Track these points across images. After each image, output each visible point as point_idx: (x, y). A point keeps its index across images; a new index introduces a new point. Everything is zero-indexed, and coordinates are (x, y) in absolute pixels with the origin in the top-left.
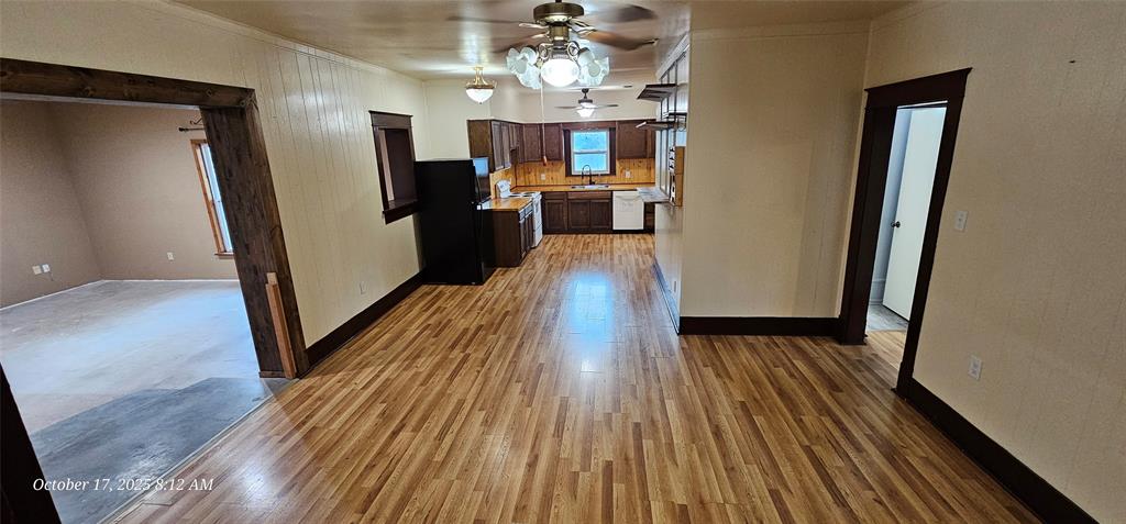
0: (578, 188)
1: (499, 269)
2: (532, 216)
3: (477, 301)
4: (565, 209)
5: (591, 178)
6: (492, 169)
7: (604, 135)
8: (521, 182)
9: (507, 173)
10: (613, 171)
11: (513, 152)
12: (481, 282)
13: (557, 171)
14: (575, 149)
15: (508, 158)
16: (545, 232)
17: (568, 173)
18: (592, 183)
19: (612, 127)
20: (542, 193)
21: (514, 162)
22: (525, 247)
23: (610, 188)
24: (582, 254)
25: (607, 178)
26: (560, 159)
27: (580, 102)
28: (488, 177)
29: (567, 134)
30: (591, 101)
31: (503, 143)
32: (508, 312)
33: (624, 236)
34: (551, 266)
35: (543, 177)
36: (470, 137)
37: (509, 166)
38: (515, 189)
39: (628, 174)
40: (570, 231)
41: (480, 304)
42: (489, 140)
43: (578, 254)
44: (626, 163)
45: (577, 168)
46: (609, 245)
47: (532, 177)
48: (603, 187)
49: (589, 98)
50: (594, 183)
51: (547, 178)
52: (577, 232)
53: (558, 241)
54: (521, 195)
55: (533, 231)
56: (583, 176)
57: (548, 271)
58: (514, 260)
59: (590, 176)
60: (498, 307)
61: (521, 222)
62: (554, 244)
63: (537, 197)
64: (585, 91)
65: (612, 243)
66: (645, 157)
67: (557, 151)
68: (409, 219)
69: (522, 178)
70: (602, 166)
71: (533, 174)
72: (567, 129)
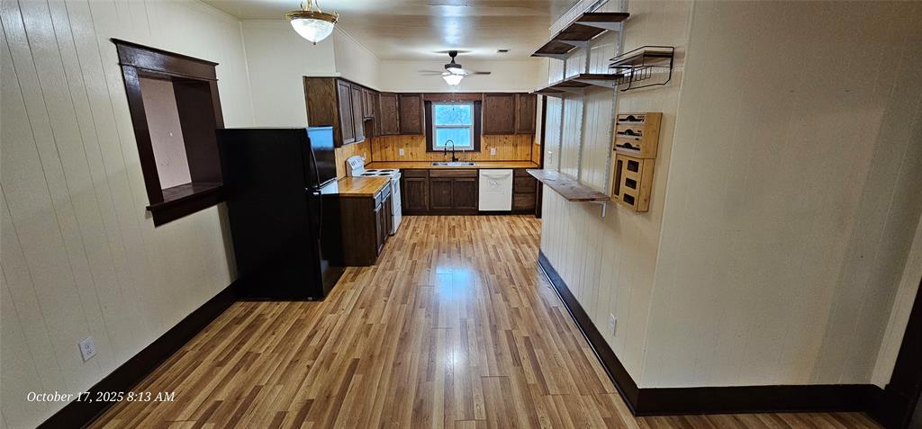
0: (440, 165)
1: (348, 269)
2: (390, 199)
3: (310, 337)
4: (426, 188)
5: (453, 154)
6: (338, 142)
7: (468, 109)
8: (377, 157)
9: (360, 146)
10: (477, 148)
11: (368, 124)
12: (320, 295)
13: (418, 146)
14: (436, 122)
15: (360, 129)
16: (405, 213)
17: (429, 148)
18: (454, 160)
19: (477, 100)
20: (401, 170)
21: (369, 135)
22: (383, 237)
23: (476, 165)
24: (449, 243)
25: (470, 155)
26: (421, 134)
27: (447, 67)
28: (334, 151)
29: (428, 104)
30: (459, 67)
31: (354, 112)
32: (356, 361)
33: (491, 217)
34: (414, 263)
35: (402, 151)
36: (308, 99)
37: (362, 138)
38: (370, 165)
39: (493, 151)
40: (431, 212)
41: (315, 342)
42: (334, 104)
43: (444, 244)
44: (492, 139)
45: (439, 144)
46: (478, 231)
47: (389, 151)
48: (467, 165)
49: (457, 63)
50: (457, 160)
51: (406, 154)
52: (439, 213)
53: (419, 222)
54: (378, 173)
55: (392, 215)
56: (445, 152)
57: (412, 272)
58: (368, 257)
59: (453, 152)
60: (341, 350)
61: (377, 210)
62: (414, 229)
63: (395, 175)
64: (453, 54)
65: (480, 227)
66: (512, 133)
67: (418, 124)
68: (213, 212)
69: (378, 153)
70: (466, 142)
71: (390, 148)
72: (428, 100)
